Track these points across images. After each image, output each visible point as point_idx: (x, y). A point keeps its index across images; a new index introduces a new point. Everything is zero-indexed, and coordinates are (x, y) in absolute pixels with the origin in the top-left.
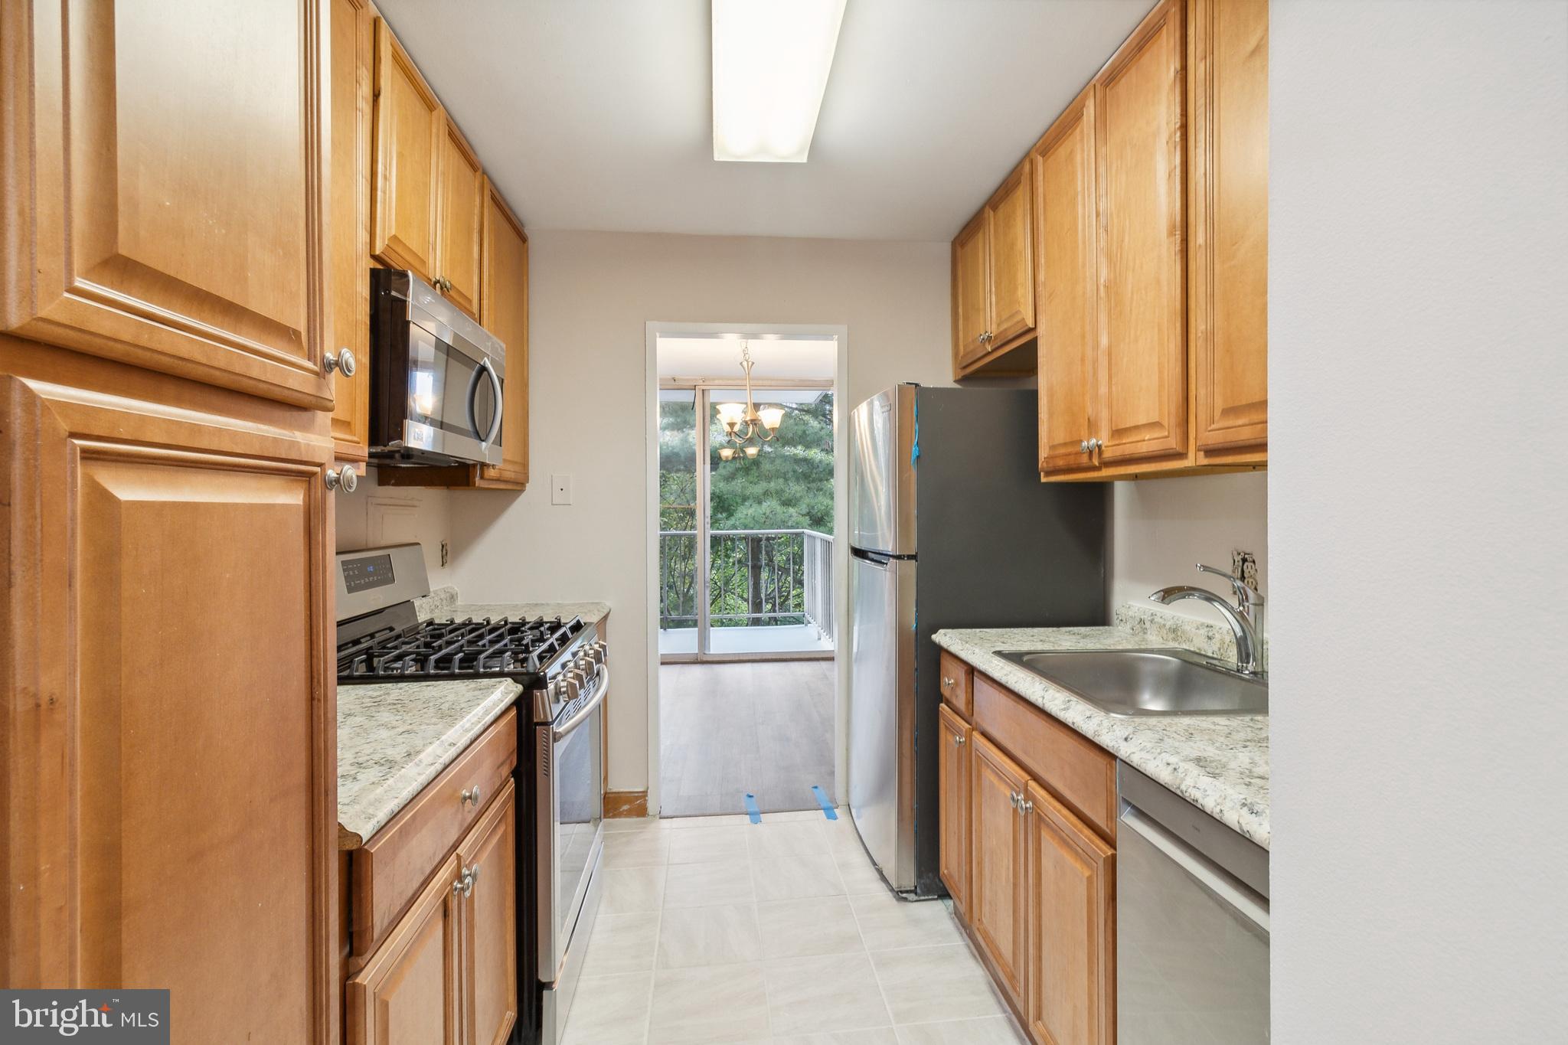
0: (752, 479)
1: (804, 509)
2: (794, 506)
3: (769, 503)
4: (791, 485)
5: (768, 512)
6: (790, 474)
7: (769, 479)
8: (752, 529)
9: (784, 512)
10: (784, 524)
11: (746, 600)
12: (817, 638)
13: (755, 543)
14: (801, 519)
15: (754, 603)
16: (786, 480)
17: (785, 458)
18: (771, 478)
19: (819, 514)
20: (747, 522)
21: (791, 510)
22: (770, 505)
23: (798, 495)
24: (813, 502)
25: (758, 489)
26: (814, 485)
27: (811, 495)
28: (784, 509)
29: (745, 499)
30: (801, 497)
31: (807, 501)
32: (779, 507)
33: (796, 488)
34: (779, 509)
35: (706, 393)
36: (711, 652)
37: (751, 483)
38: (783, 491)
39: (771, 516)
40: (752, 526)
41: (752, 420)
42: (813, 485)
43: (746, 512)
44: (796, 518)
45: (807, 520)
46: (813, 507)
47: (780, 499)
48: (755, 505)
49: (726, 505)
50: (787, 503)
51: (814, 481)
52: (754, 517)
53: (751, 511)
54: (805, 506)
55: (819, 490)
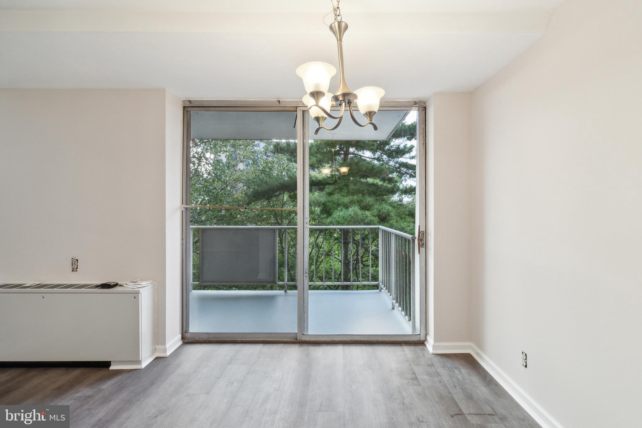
0: (343, 194)
1: (375, 212)
2: (368, 210)
3: (353, 208)
4: (366, 197)
5: (352, 214)
6: (366, 191)
7: (353, 194)
8: (343, 224)
9: (362, 214)
10: (362, 222)
11: (340, 261)
12: (391, 307)
13: (345, 232)
14: (373, 218)
15: (344, 263)
16: (363, 195)
17: (362, 183)
18: (354, 194)
19: (384, 215)
20: (339, 220)
21: (367, 213)
22: (354, 210)
23: (371, 203)
24: (380, 208)
25: (346, 200)
26: (380, 197)
27: (378, 203)
28: (363, 212)
29: (339, 205)
30: (372, 204)
31: (376, 206)
32: (359, 211)
33: (369, 200)
34: (360, 212)
35: (306, 114)
36: (309, 333)
37: (343, 196)
38: (362, 201)
39: (354, 216)
40: (342, 222)
41: (344, 95)
42: (378, 198)
43: (338, 214)
44: (371, 218)
45: (376, 219)
46: (380, 211)
47: (360, 206)
48: (344, 210)
49: (328, 209)
50: (365, 208)
51: (379, 195)
52: (344, 216)
53: (341, 213)
54: (375, 210)
55: (383, 200)
